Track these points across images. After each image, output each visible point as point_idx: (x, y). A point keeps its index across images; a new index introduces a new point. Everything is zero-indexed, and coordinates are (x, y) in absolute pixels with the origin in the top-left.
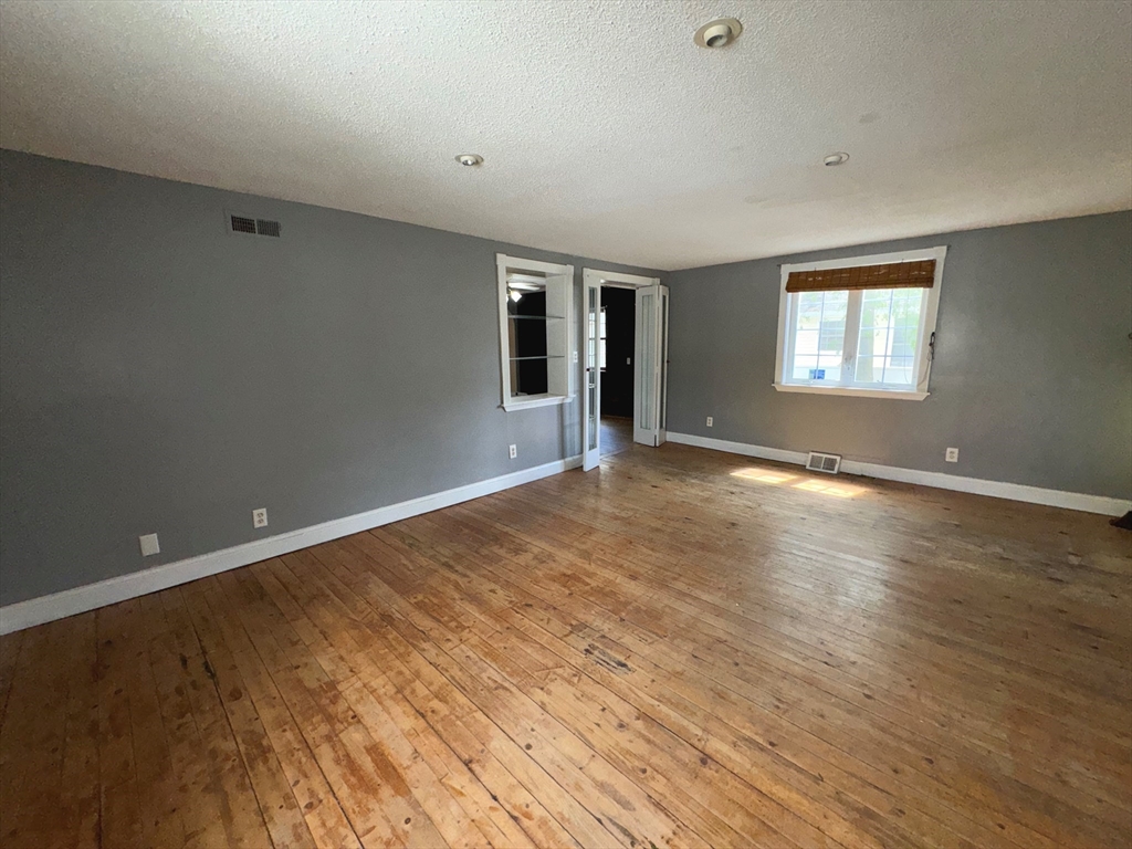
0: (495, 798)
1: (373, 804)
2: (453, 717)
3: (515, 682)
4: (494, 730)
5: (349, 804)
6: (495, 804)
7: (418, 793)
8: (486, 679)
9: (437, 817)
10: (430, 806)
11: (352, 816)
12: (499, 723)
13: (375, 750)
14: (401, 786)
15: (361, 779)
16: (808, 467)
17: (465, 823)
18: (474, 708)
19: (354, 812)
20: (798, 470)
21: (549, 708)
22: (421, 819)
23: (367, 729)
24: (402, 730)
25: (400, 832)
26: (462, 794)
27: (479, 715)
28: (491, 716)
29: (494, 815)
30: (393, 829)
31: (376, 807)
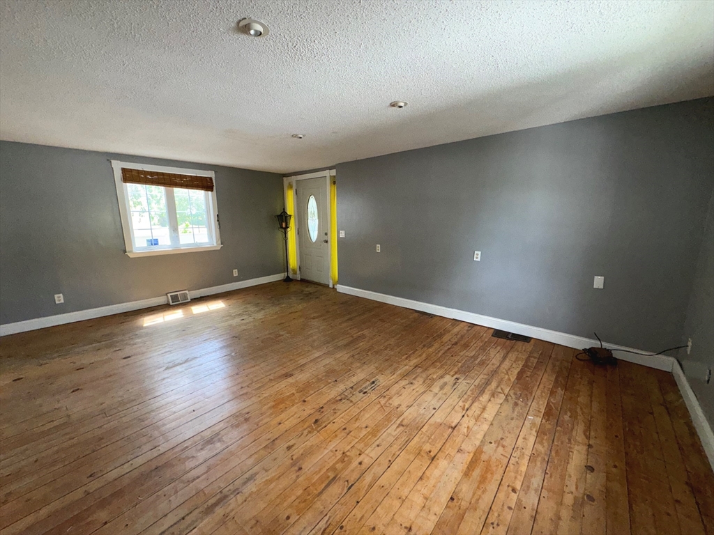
0: (463, 416)
1: (493, 459)
2: (430, 441)
3: (395, 419)
4: (432, 421)
5: (501, 471)
6: (466, 416)
7: (478, 443)
8: (396, 432)
9: (483, 433)
10: (480, 436)
11: (504, 467)
12: (426, 421)
13: (467, 473)
14: (478, 452)
15: (486, 472)
16: (171, 304)
17: (479, 423)
18: (420, 432)
19: (502, 467)
20: (166, 307)
21: (410, 404)
22: (487, 438)
23: (457, 485)
24: (449, 464)
25: (496, 445)
26: (468, 427)
27: (424, 430)
28: (422, 425)
29: (470, 415)
30: (497, 447)
31: (493, 458)
